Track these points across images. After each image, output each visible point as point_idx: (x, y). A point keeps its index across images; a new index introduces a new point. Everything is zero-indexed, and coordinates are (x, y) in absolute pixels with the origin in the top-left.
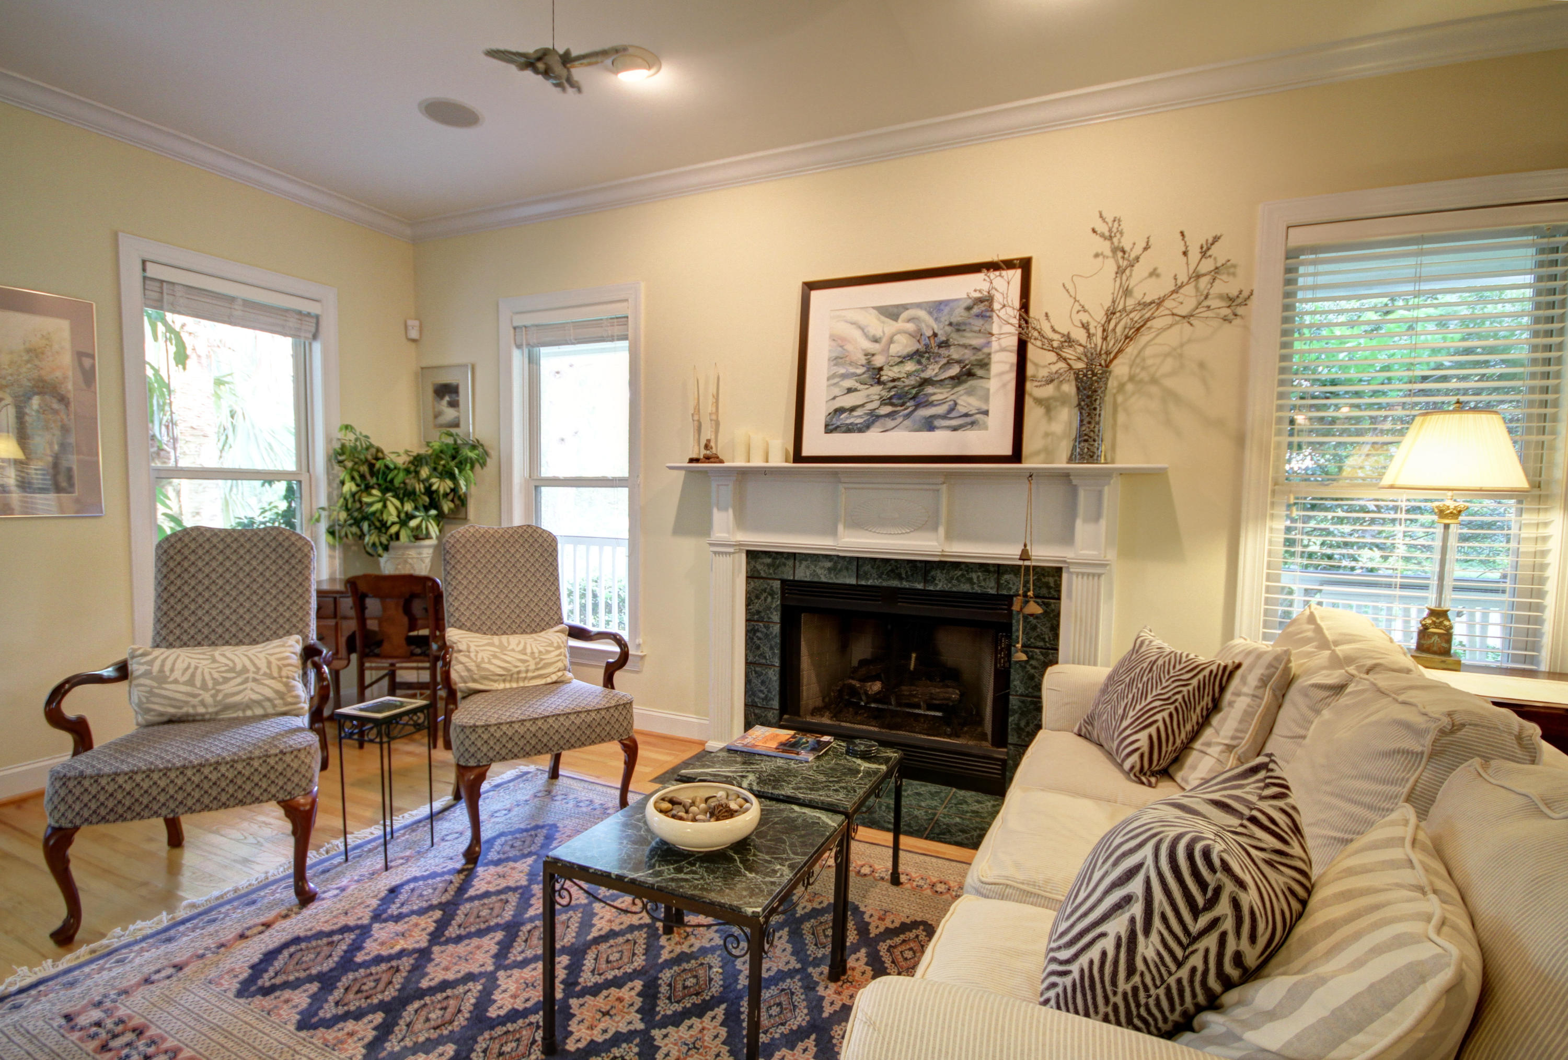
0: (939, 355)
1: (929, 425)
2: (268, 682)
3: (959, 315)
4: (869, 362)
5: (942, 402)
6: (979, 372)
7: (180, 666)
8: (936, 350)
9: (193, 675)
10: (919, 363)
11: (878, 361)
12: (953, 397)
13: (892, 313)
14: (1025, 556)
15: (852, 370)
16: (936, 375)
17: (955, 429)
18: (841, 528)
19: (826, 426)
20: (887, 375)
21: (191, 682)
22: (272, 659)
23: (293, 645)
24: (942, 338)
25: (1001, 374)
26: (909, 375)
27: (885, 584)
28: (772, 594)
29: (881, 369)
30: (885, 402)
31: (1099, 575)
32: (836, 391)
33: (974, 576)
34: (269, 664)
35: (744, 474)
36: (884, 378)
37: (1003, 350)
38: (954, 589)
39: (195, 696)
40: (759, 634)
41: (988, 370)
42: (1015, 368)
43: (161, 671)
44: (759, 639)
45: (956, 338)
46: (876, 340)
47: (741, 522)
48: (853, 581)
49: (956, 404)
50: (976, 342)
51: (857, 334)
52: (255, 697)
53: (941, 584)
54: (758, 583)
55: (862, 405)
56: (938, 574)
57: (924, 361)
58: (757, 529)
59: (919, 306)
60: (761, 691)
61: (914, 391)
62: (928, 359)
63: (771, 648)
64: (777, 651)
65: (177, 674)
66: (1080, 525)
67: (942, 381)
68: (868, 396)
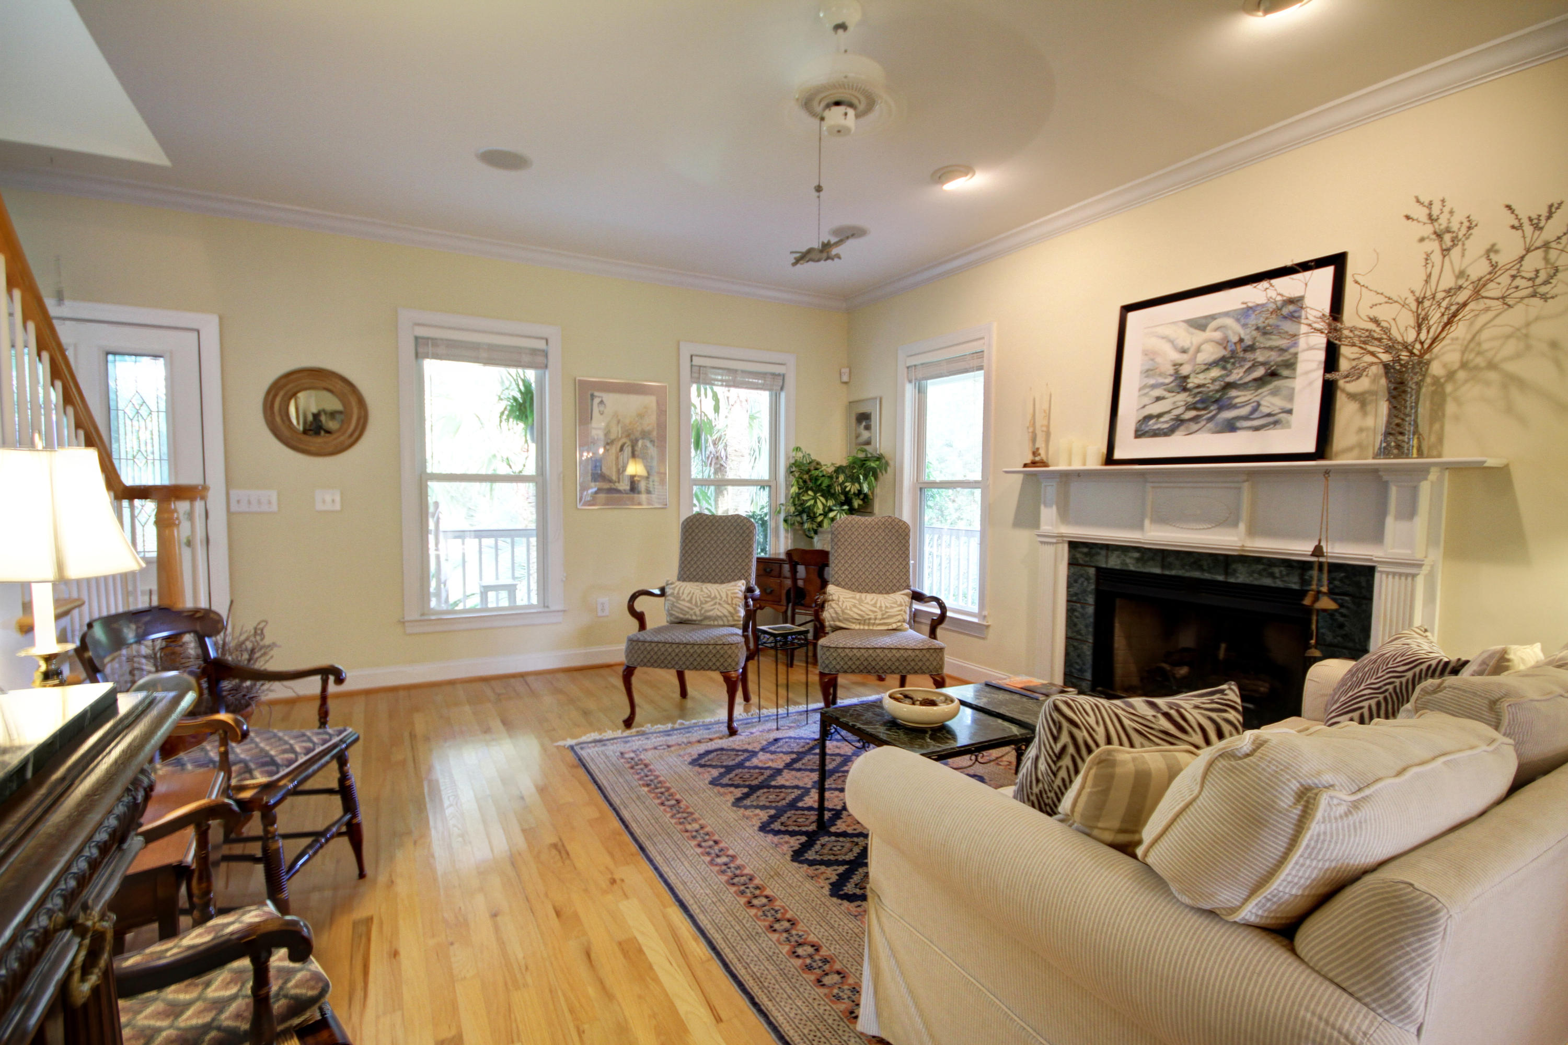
0: (1245, 359)
1: (1231, 427)
2: (726, 606)
3: (1265, 319)
4: (1177, 372)
5: (1246, 404)
6: (1285, 373)
7: (686, 592)
8: (1241, 355)
9: (692, 598)
10: (1224, 368)
11: (1185, 371)
12: (1257, 399)
13: (1199, 324)
14: (1318, 551)
15: (1161, 380)
16: (1241, 379)
17: (1257, 429)
18: (1147, 522)
19: (1136, 431)
20: (1193, 382)
21: (690, 601)
22: (729, 593)
23: (741, 585)
24: (1248, 342)
25: (1308, 373)
26: (1214, 380)
27: (1188, 574)
28: (1088, 579)
29: (1187, 377)
30: (1190, 407)
31: (1414, 576)
32: (1146, 400)
33: (1276, 571)
34: (727, 595)
35: (1067, 477)
36: (1190, 386)
37: (1311, 348)
38: (1256, 583)
39: (692, 609)
40: (1076, 614)
41: (1294, 369)
42: (1324, 364)
43: (678, 593)
44: (1077, 618)
45: (1262, 341)
46: (1184, 351)
47: (1064, 515)
48: (1157, 571)
49: (1259, 405)
50: (1283, 343)
51: (1167, 347)
52: (719, 614)
53: (1241, 577)
54: (1078, 569)
55: (1169, 412)
56: (1240, 568)
57: (1229, 366)
58: (1078, 522)
59: (1226, 314)
60: (1077, 663)
61: (1218, 395)
62: (1233, 364)
63: (1087, 626)
64: (1091, 629)
65: (684, 596)
66: (1390, 522)
67: (1246, 383)
68: (1174, 403)
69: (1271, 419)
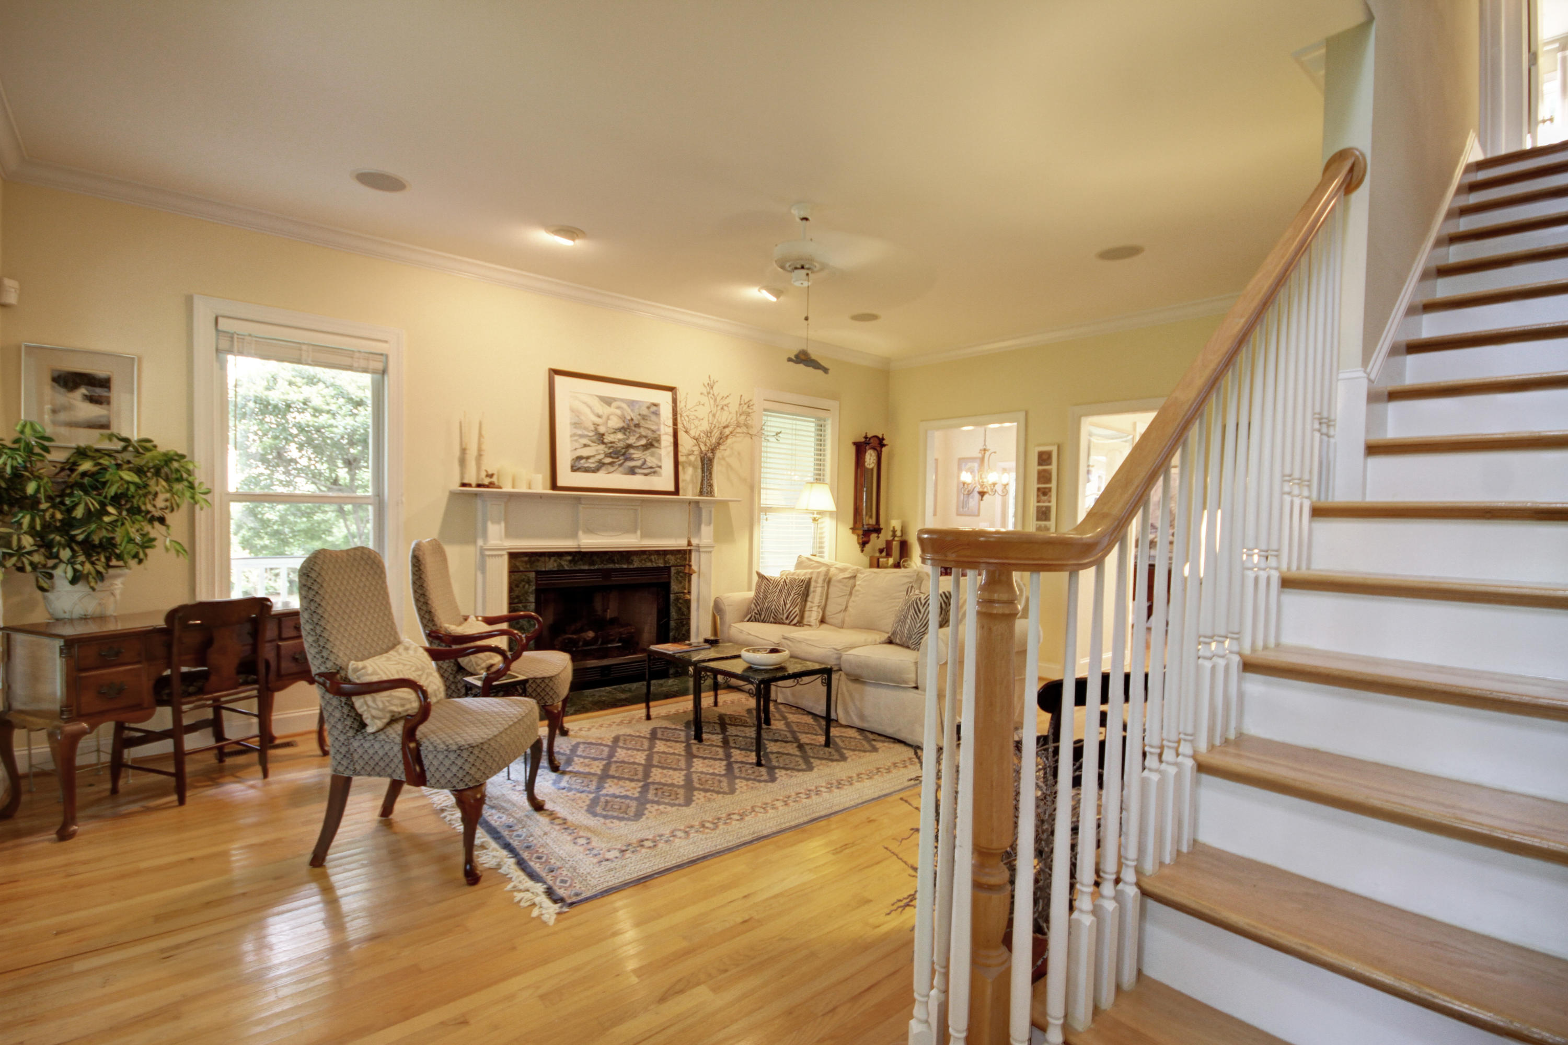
0: (635, 431)
1: (632, 471)
3: (645, 412)
4: (596, 429)
5: (639, 459)
6: (656, 445)
10: (625, 434)
11: (602, 430)
12: (644, 457)
13: (608, 401)
14: (690, 543)
15: (586, 433)
16: (634, 443)
17: (646, 475)
18: (580, 533)
19: (572, 467)
20: (607, 439)
24: (636, 422)
25: (666, 447)
26: (620, 440)
27: (606, 567)
28: (529, 582)
29: (603, 435)
30: (608, 455)
31: (710, 552)
32: (577, 445)
33: (653, 557)
35: (512, 496)
36: (606, 441)
37: (666, 434)
38: (643, 566)
41: (660, 444)
42: (672, 445)
45: (643, 423)
46: (599, 416)
47: (510, 531)
48: (587, 567)
49: (645, 461)
50: (654, 427)
51: (587, 411)
53: (636, 563)
54: (517, 575)
55: (594, 456)
56: (635, 558)
57: (627, 433)
58: (521, 536)
59: (622, 400)
61: (623, 451)
62: (629, 433)
66: (704, 528)
67: (638, 446)
68: (597, 450)
69: (652, 470)
